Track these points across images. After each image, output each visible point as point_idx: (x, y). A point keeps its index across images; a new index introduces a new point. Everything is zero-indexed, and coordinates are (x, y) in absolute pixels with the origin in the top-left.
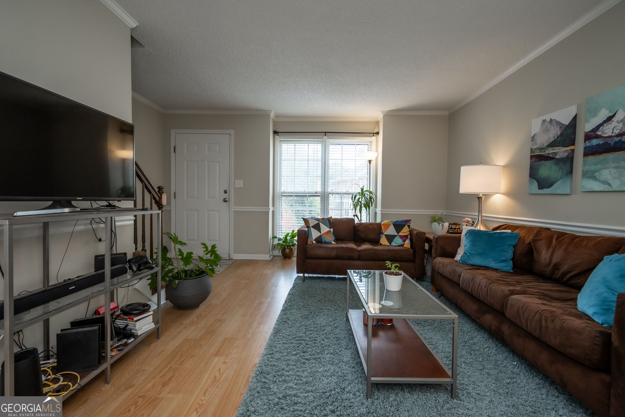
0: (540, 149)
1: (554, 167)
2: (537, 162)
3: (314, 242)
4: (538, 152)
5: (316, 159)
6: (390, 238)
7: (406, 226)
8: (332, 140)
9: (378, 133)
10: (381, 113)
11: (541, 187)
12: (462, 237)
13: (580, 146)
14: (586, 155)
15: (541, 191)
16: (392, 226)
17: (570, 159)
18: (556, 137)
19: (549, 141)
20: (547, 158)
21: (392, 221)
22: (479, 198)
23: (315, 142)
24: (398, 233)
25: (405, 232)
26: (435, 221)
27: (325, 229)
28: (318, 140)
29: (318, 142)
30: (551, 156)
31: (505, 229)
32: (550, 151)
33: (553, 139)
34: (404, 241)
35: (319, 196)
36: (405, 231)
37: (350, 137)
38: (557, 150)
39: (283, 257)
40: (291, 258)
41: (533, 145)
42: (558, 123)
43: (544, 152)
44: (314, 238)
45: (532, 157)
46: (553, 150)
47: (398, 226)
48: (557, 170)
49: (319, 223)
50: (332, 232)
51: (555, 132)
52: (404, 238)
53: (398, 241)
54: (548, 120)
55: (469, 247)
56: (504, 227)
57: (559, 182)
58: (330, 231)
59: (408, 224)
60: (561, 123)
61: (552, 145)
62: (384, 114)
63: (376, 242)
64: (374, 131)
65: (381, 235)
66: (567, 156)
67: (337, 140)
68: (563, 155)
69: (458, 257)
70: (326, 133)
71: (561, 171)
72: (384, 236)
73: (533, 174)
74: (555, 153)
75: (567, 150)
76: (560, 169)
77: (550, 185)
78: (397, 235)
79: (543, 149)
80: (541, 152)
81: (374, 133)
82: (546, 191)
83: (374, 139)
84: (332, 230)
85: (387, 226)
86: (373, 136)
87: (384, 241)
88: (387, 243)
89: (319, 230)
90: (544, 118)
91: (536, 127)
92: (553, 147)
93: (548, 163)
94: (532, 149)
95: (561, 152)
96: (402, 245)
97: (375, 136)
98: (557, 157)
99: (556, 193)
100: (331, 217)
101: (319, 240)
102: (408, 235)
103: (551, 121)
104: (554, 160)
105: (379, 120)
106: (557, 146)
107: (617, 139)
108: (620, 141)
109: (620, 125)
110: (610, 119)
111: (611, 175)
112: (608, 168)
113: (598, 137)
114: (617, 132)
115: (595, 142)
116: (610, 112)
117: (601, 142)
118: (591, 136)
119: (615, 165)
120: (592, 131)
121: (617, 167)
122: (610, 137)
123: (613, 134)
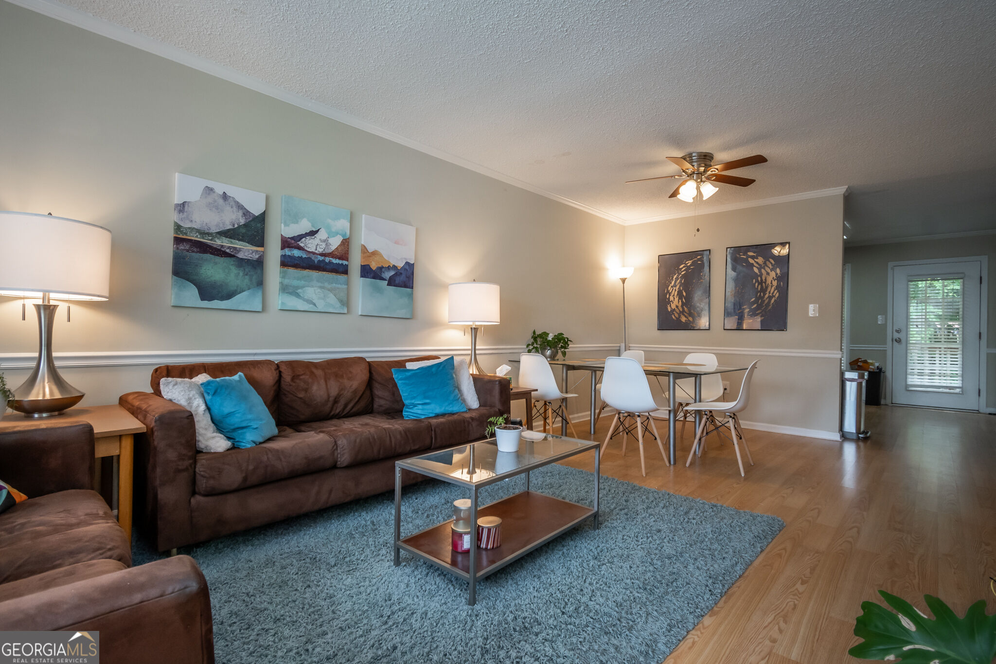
0: (203, 233)
1: (234, 270)
2: (193, 252)
4: (197, 237)
11: (205, 296)
13: (274, 250)
14: (284, 264)
15: (206, 304)
17: (258, 264)
18: (236, 226)
19: (221, 225)
20: (219, 252)
30: (228, 251)
32: (223, 243)
33: (231, 227)
38: (238, 244)
41: (181, 220)
42: (240, 207)
43: (211, 240)
45: (178, 240)
46: (232, 243)
48: (241, 274)
51: (230, 218)
54: (219, 192)
57: (244, 294)
60: (245, 209)
61: (228, 234)
66: (258, 259)
68: (251, 256)
71: (247, 277)
73: (183, 272)
74: (235, 248)
75: (257, 251)
76: (246, 275)
77: (229, 296)
79: (209, 234)
80: (203, 238)
82: (216, 304)
90: (211, 184)
91: (189, 191)
92: (230, 238)
93: (222, 261)
94: (178, 226)
95: (247, 250)
98: (241, 255)
99: (240, 308)
103: (225, 196)
104: (233, 259)
106: (239, 240)
107: (321, 258)
108: (323, 261)
109: (324, 245)
110: (313, 233)
111: (316, 294)
112: (313, 286)
113: (300, 248)
114: (320, 250)
115: (296, 253)
116: (313, 226)
117: (304, 256)
118: (287, 243)
119: (319, 284)
120: (293, 238)
121: (321, 287)
122: (314, 253)
123: (316, 252)
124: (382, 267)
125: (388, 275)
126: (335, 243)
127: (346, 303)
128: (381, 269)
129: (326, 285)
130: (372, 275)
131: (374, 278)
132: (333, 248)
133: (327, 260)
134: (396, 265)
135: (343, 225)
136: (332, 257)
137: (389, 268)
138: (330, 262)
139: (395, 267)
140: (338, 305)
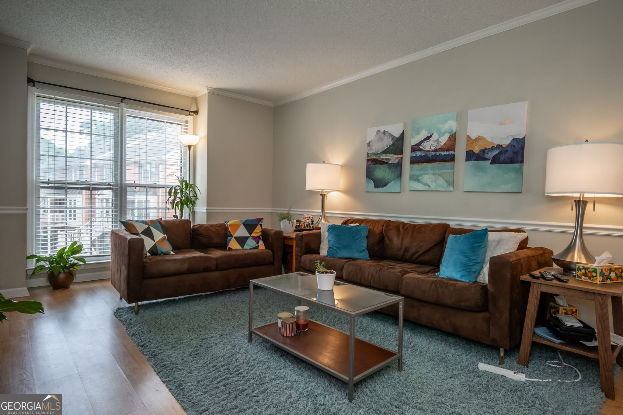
0: (376, 154)
1: (387, 171)
2: (372, 165)
3: (148, 254)
4: (374, 157)
5: (109, 135)
6: (242, 241)
7: (259, 225)
8: (134, 110)
9: (196, 112)
10: (206, 88)
11: (376, 186)
12: (322, 233)
13: (407, 155)
14: (412, 162)
15: (376, 190)
16: (242, 226)
17: (399, 165)
18: (389, 146)
19: (383, 148)
20: (382, 162)
21: (241, 221)
22: (322, 195)
23: (106, 109)
24: (250, 235)
25: (258, 233)
26: (283, 218)
27: (159, 235)
28: (111, 107)
29: (111, 110)
30: (385, 161)
31: (351, 223)
32: (383, 157)
33: (386, 148)
34: (258, 243)
36: (258, 231)
37: (160, 111)
38: (390, 156)
39: (52, 288)
40: (69, 288)
41: (369, 150)
42: (391, 135)
43: (379, 157)
44: (148, 249)
45: (368, 160)
46: (387, 156)
47: (250, 226)
48: (390, 172)
49: (149, 227)
50: (166, 238)
51: (387, 142)
52: (256, 239)
53: (250, 243)
54: (382, 131)
55: (334, 241)
56: (350, 221)
57: (392, 182)
58: (164, 238)
59: (260, 223)
60: (393, 135)
61: (385, 152)
62: (209, 91)
63: (224, 246)
64: (191, 109)
65: (229, 238)
66: (398, 162)
67: (141, 112)
68: (395, 161)
69: (324, 252)
70: (123, 98)
71: (393, 173)
72: (233, 239)
73: (369, 175)
74: (388, 159)
75: (398, 158)
76: (393, 172)
77: (385, 185)
78: (249, 237)
79: (378, 154)
80: (376, 157)
81: (190, 111)
82: (381, 189)
83: (190, 118)
84: (166, 235)
85: (236, 227)
86: (190, 115)
87: (234, 244)
88: (238, 247)
89: (151, 236)
90: (378, 128)
91: (371, 135)
92: (386, 154)
93: (383, 167)
94: (368, 154)
95: (393, 158)
96: (257, 248)
97: (193, 115)
98: (390, 162)
99: (390, 191)
100: (161, 218)
101: (154, 251)
102: (260, 236)
103: (384, 132)
104: (387, 165)
105: (197, 96)
106: (390, 154)
107: (433, 153)
108: (435, 155)
109: (435, 144)
110: (428, 138)
111: (430, 179)
112: (428, 174)
113: (420, 150)
114: (433, 148)
115: (418, 154)
116: (429, 133)
117: (423, 155)
118: (414, 149)
119: (432, 172)
120: (416, 145)
121: (433, 174)
122: (429, 151)
123: (431, 150)
124: (486, 149)
125: (491, 155)
126: (444, 140)
127: (451, 183)
128: (484, 151)
129: (437, 172)
130: (474, 158)
131: (477, 159)
132: (442, 144)
133: (438, 153)
134: (501, 144)
135: (451, 125)
136: (441, 151)
137: (492, 149)
138: (440, 155)
139: (499, 146)
140: (446, 185)
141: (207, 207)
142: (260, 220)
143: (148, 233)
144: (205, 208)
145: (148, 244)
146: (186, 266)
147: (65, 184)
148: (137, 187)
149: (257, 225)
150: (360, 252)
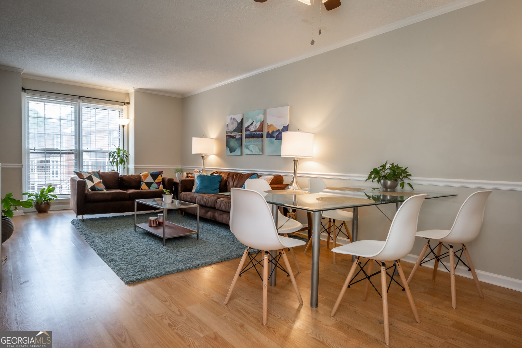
0: (230, 132)
1: (235, 142)
2: (229, 138)
3: (90, 190)
4: (229, 134)
6: (149, 185)
7: (160, 175)
8: (87, 104)
9: (128, 103)
10: (133, 89)
11: (231, 152)
12: (195, 180)
13: (244, 133)
14: (246, 138)
15: (231, 154)
16: (150, 176)
17: (241, 139)
19: (233, 128)
21: (149, 173)
22: (203, 157)
23: (69, 104)
24: (154, 181)
25: (159, 180)
26: (178, 172)
27: (97, 180)
28: (72, 102)
29: (72, 104)
30: (234, 136)
31: (216, 174)
32: (233, 134)
33: (235, 128)
34: (159, 186)
35: (74, 153)
36: (159, 179)
37: (104, 104)
39: (37, 212)
40: (47, 212)
41: (227, 129)
42: (236, 121)
43: (231, 134)
44: (89, 187)
45: (227, 135)
46: (235, 133)
47: (154, 176)
49: (91, 175)
50: (102, 182)
51: (235, 125)
52: (159, 184)
53: (154, 186)
54: (233, 118)
55: (199, 184)
56: (215, 173)
57: (237, 149)
58: (100, 182)
59: (161, 174)
61: (234, 131)
62: (135, 90)
63: (139, 187)
64: (125, 101)
65: (142, 183)
66: (240, 137)
67: (91, 104)
68: (238, 137)
69: (194, 190)
70: (80, 97)
71: (238, 144)
72: (144, 183)
73: (228, 145)
75: (240, 135)
77: (234, 151)
78: (154, 182)
81: (124, 103)
82: (233, 154)
83: (125, 107)
84: (101, 180)
85: (146, 176)
86: (124, 105)
87: (144, 187)
88: (146, 188)
89: (92, 180)
90: (231, 116)
91: (228, 120)
93: (233, 140)
94: (227, 131)
95: (238, 135)
96: (158, 188)
97: (126, 105)
98: (236, 137)
99: (236, 155)
100: (100, 171)
101: (93, 188)
102: (161, 182)
104: (235, 139)
105: (129, 93)
107: (254, 133)
108: (255, 133)
109: (255, 127)
110: (252, 123)
111: (253, 148)
112: (252, 145)
113: (249, 130)
114: (254, 130)
115: (248, 133)
116: (252, 121)
117: (250, 133)
118: (247, 130)
119: (253, 143)
120: (247, 127)
121: (254, 145)
122: (252, 131)
123: (253, 131)
124: (274, 131)
125: (275, 135)
126: (258, 125)
127: (261, 150)
128: (273, 132)
129: (256, 144)
130: (270, 136)
131: (271, 137)
132: (257, 127)
133: (256, 133)
134: (279, 129)
135: (261, 117)
136: (257, 132)
137: (276, 131)
138: (257, 134)
139: (279, 130)
140: (259, 151)
141: (135, 165)
142: (161, 172)
143: (90, 178)
144: (134, 165)
145: (90, 184)
146: (110, 197)
147: (44, 150)
148: (89, 152)
149: (159, 175)
150: (213, 190)
